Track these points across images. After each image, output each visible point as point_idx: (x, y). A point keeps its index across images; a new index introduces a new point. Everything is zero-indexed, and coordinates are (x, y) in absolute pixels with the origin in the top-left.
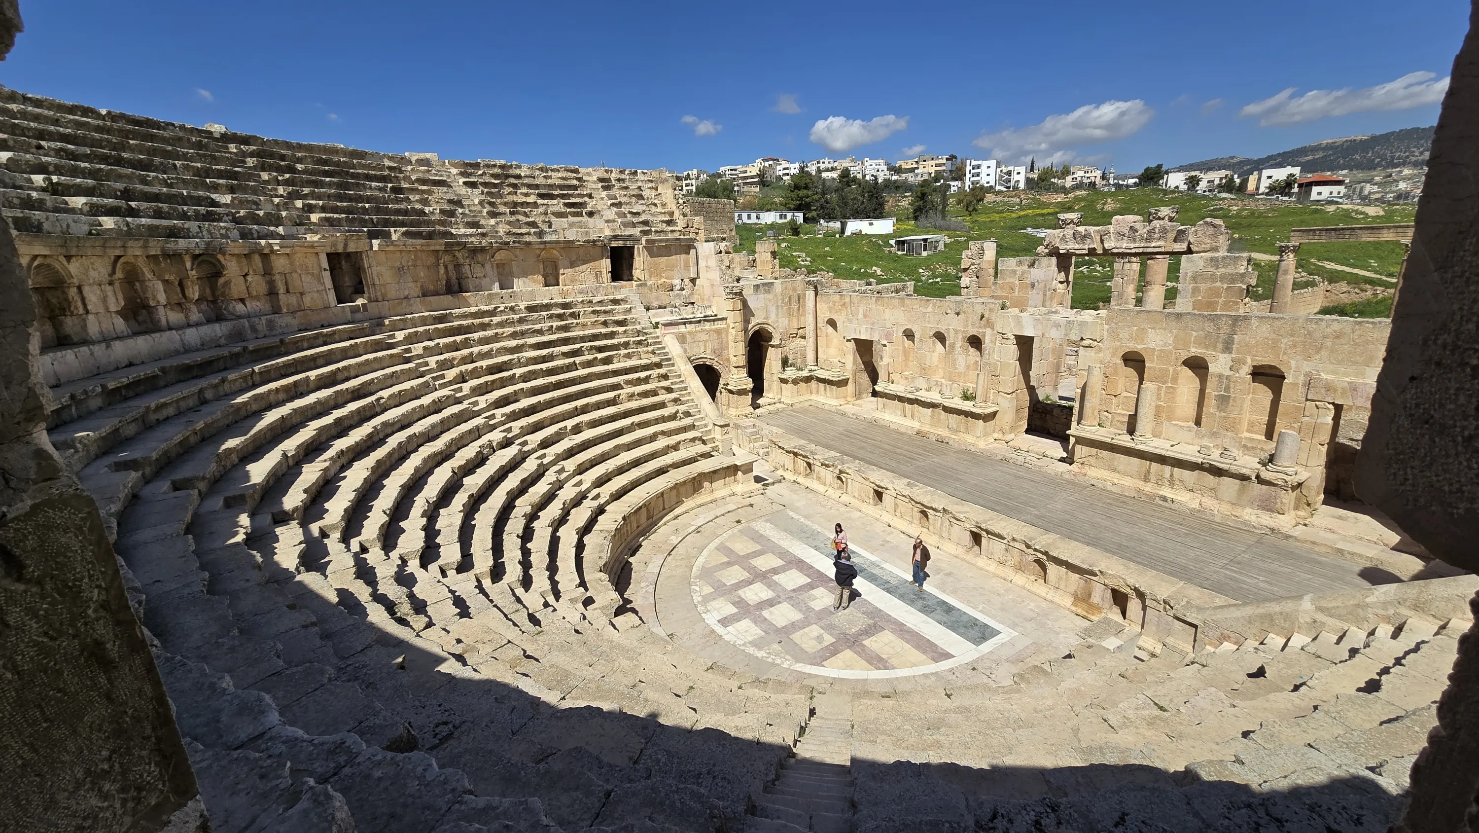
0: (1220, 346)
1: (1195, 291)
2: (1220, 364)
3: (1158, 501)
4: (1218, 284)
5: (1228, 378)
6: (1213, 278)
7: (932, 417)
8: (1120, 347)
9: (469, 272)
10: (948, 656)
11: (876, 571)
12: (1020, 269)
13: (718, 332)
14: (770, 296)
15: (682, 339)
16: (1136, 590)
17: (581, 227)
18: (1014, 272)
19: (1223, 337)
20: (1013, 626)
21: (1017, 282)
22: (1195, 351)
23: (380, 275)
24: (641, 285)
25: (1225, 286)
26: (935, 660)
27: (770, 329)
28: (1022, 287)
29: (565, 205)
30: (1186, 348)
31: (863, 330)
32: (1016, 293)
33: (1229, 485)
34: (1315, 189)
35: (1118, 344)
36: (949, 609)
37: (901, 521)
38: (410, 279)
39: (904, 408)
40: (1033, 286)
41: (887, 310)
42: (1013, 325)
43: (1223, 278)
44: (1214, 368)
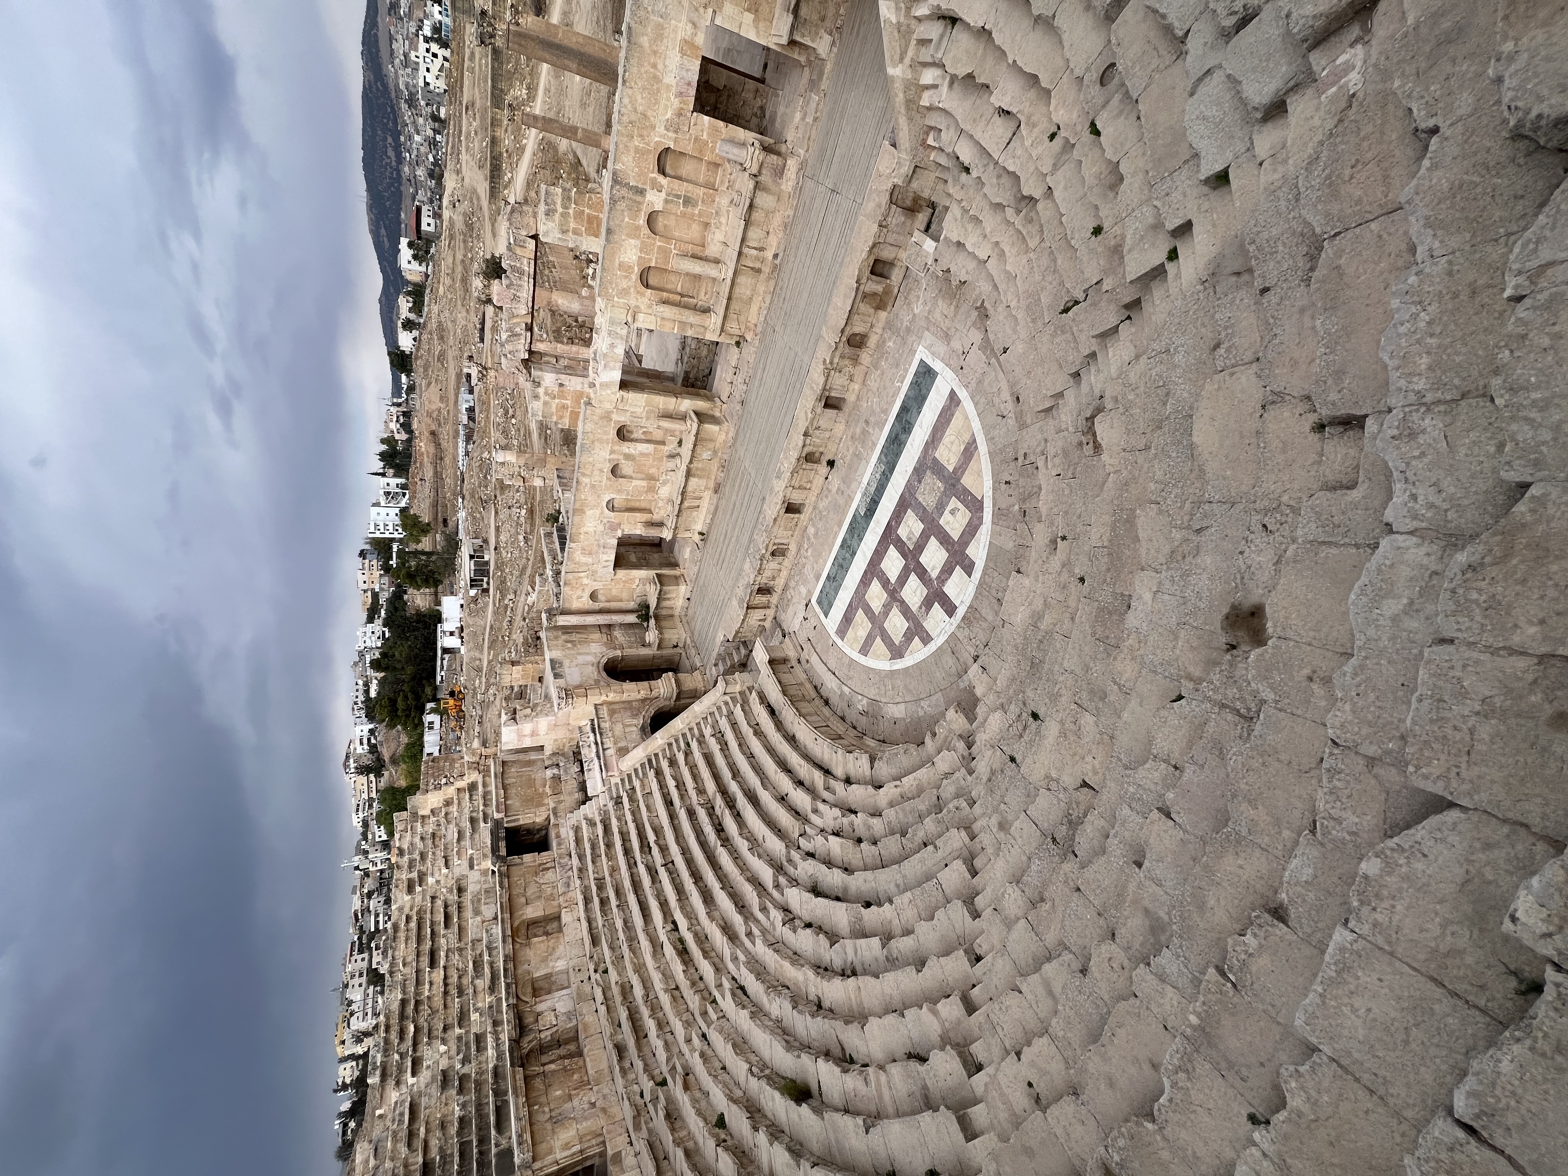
0: (639, 198)
1: (576, 232)
2: (655, 200)
3: (777, 262)
4: (571, 211)
5: (668, 195)
6: (564, 215)
7: (700, 477)
8: (636, 287)
9: (548, 1033)
10: (953, 394)
11: (872, 489)
13: (612, 713)
14: (566, 663)
15: (623, 752)
16: (870, 251)
17: (479, 900)
18: (545, 403)
19: (631, 196)
20: (913, 352)
21: (557, 401)
22: (642, 221)
23: (566, 1146)
24: (555, 814)
25: (573, 206)
26: (959, 402)
27: (604, 660)
28: (562, 395)
29: (446, 926)
30: (638, 228)
31: (605, 557)
32: (569, 402)
33: (764, 200)
34: (424, 227)
35: (632, 289)
36: (904, 409)
37: (815, 482)
38: (568, 1105)
39: (689, 508)
40: (561, 385)
41: (583, 530)
42: (609, 392)
43: (565, 207)
44: (658, 207)
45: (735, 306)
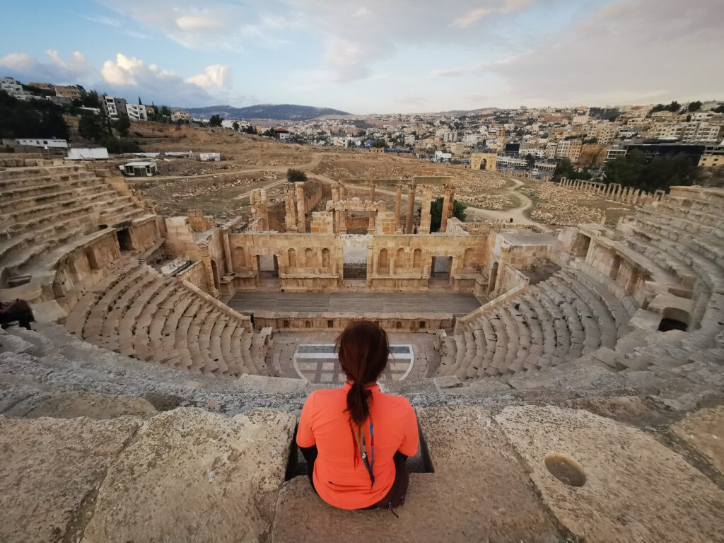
0: (407, 245)
1: (383, 224)
2: (407, 250)
3: (399, 292)
5: (409, 253)
7: (313, 283)
10: (410, 360)
12: (322, 218)
13: (201, 270)
14: (212, 242)
15: (189, 280)
16: (427, 319)
18: (320, 218)
19: (407, 242)
20: (408, 344)
21: (322, 222)
22: (401, 247)
25: (391, 223)
26: (409, 363)
27: (214, 259)
28: (324, 224)
30: (398, 246)
31: (263, 251)
32: (322, 226)
33: (416, 283)
34: (281, 134)
35: (379, 247)
39: (298, 282)
40: (329, 223)
41: (277, 241)
44: (405, 251)
45: (382, 281)
